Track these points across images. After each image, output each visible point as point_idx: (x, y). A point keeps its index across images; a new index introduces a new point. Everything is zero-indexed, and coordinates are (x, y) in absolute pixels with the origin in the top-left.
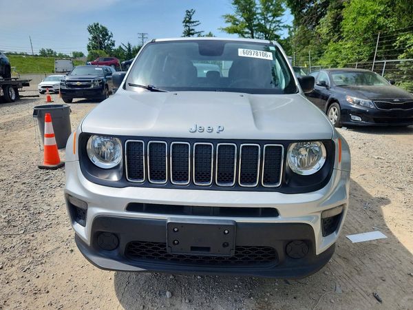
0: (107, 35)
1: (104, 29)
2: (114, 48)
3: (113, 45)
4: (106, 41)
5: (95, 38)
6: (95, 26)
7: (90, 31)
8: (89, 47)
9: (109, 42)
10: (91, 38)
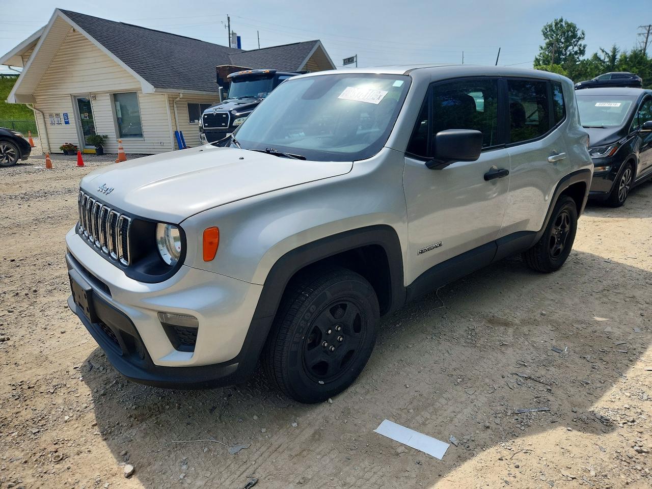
0: (574, 36)
1: (572, 27)
2: (581, 58)
3: (582, 52)
4: (570, 48)
5: (550, 44)
6: (556, 24)
7: (545, 34)
8: (537, 60)
9: (576, 49)
10: (544, 46)
